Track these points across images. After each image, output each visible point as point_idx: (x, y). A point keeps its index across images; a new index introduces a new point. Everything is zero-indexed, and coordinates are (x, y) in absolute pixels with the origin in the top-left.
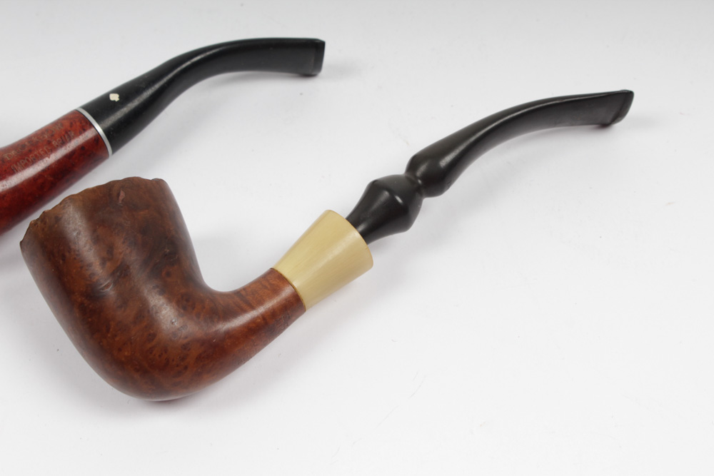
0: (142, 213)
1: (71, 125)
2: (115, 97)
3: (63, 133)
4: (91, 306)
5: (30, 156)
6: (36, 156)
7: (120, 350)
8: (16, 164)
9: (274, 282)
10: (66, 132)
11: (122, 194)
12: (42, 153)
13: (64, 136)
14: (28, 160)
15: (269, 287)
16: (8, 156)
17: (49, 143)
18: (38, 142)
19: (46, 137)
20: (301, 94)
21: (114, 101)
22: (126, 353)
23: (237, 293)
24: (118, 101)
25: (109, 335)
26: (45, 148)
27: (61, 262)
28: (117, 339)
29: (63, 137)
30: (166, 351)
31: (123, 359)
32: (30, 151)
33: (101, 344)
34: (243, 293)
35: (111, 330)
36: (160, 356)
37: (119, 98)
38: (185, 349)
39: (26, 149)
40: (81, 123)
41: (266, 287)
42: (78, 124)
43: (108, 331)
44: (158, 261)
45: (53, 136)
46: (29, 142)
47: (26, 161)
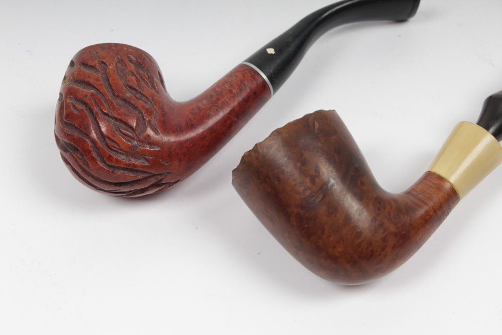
0: (333, 137)
1: (244, 75)
2: (271, 51)
3: (239, 82)
4: (306, 215)
5: (219, 103)
6: (223, 102)
7: (334, 247)
8: (210, 111)
9: (436, 182)
10: (242, 82)
11: (317, 124)
12: (227, 100)
13: (241, 85)
14: (218, 106)
15: (433, 186)
16: (202, 104)
17: (231, 91)
18: (221, 91)
19: (227, 87)
20: (400, 36)
21: (272, 54)
22: (340, 250)
23: (409, 193)
24: (274, 54)
25: (324, 236)
26: (228, 96)
27: (277, 182)
28: (331, 239)
29: (240, 87)
30: (371, 244)
31: (337, 254)
32: (218, 99)
33: (318, 244)
34: (414, 192)
35: (326, 232)
36: (366, 249)
37: (275, 51)
38: (384, 241)
39: (214, 98)
40: (251, 74)
41: (431, 187)
42: (249, 74)
43: (323, 233)
44: (353, 174)
45: (232, 85)
46: (215, 93)
47: (216, 108)
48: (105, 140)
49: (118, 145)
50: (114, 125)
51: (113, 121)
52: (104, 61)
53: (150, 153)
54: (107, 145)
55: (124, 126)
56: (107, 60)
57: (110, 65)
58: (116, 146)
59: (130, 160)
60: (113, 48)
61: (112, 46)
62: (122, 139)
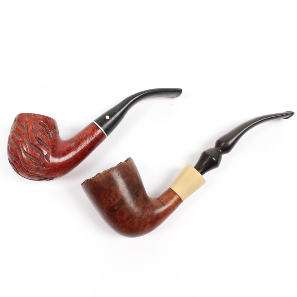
1: (93, 130)
3: (91, 134)
5: (80, 145)
16: (72, 145)
19: (85, 136)
21: (108, 119)
23: (159, 199)
29: (91, 136)
39: (78, 142)
42: (95, 130)
44: (133, 196)
45: (87, 136)
46: (79, 139)
48: (25, 164)
49: (31, 167)
50: (30, 157)
51: (29, 155)
52: (28, 124)
53: (45, 170)
54: (26, 166)
55: (34, 159)
56: (29, 123)
57: (30, 127)
58: (30, 167)
59: (37, 173)
60: (33, 117)
61: (32, 115)
62: (32, 165)
